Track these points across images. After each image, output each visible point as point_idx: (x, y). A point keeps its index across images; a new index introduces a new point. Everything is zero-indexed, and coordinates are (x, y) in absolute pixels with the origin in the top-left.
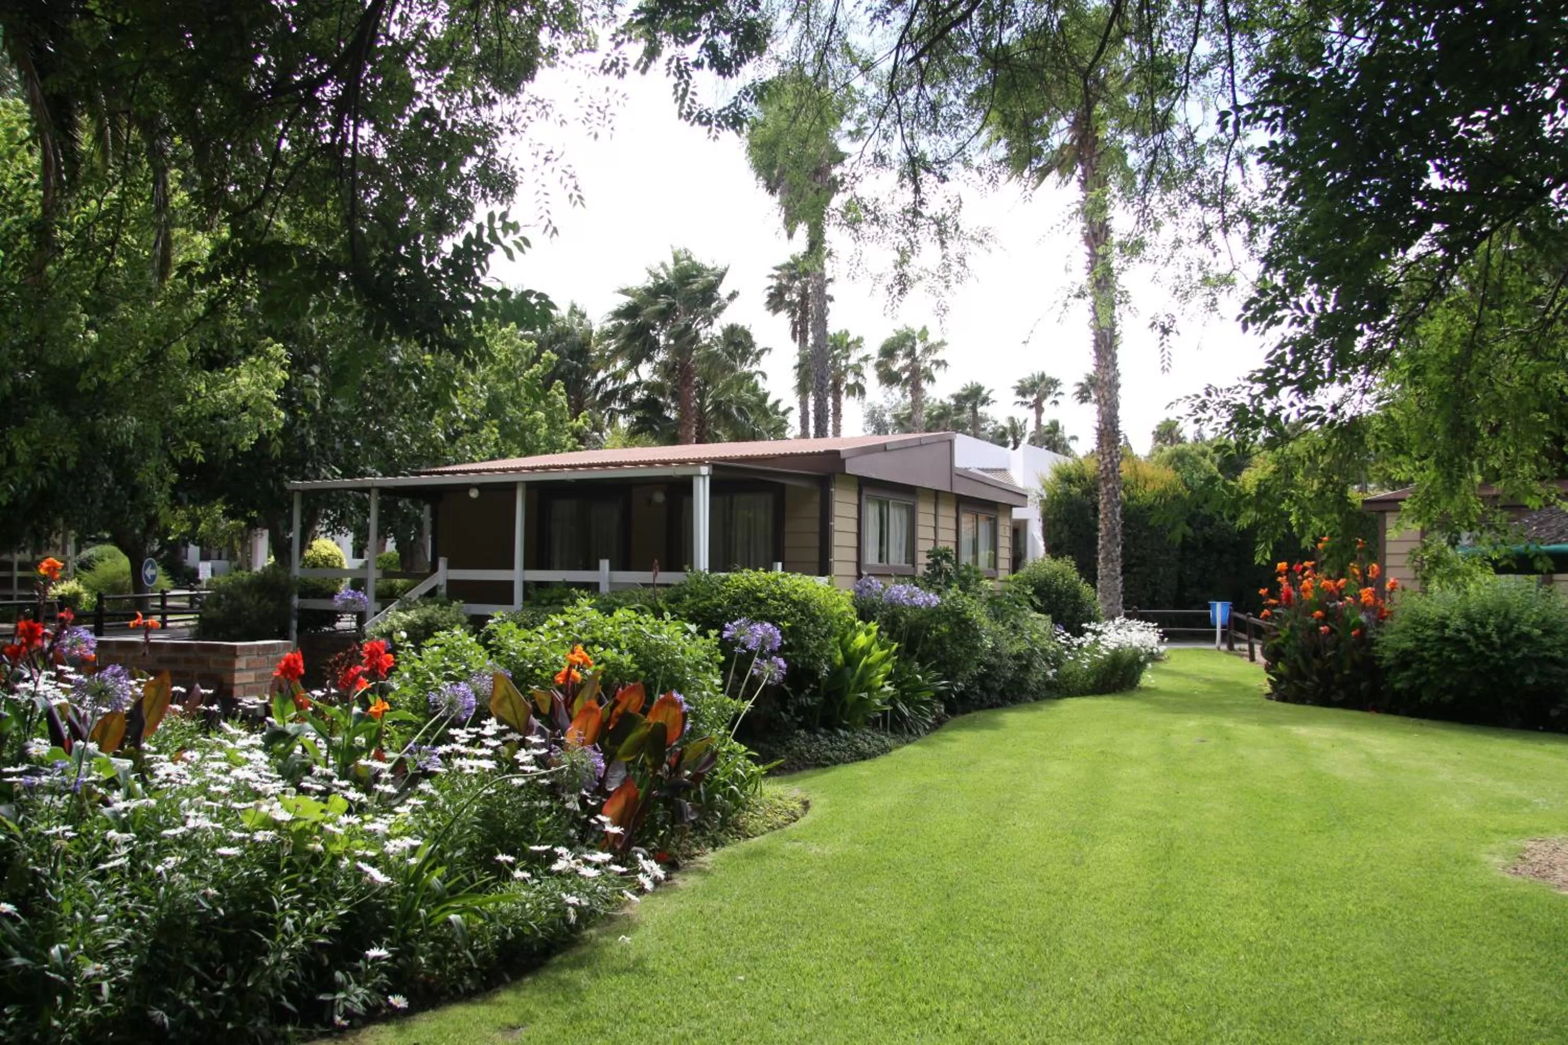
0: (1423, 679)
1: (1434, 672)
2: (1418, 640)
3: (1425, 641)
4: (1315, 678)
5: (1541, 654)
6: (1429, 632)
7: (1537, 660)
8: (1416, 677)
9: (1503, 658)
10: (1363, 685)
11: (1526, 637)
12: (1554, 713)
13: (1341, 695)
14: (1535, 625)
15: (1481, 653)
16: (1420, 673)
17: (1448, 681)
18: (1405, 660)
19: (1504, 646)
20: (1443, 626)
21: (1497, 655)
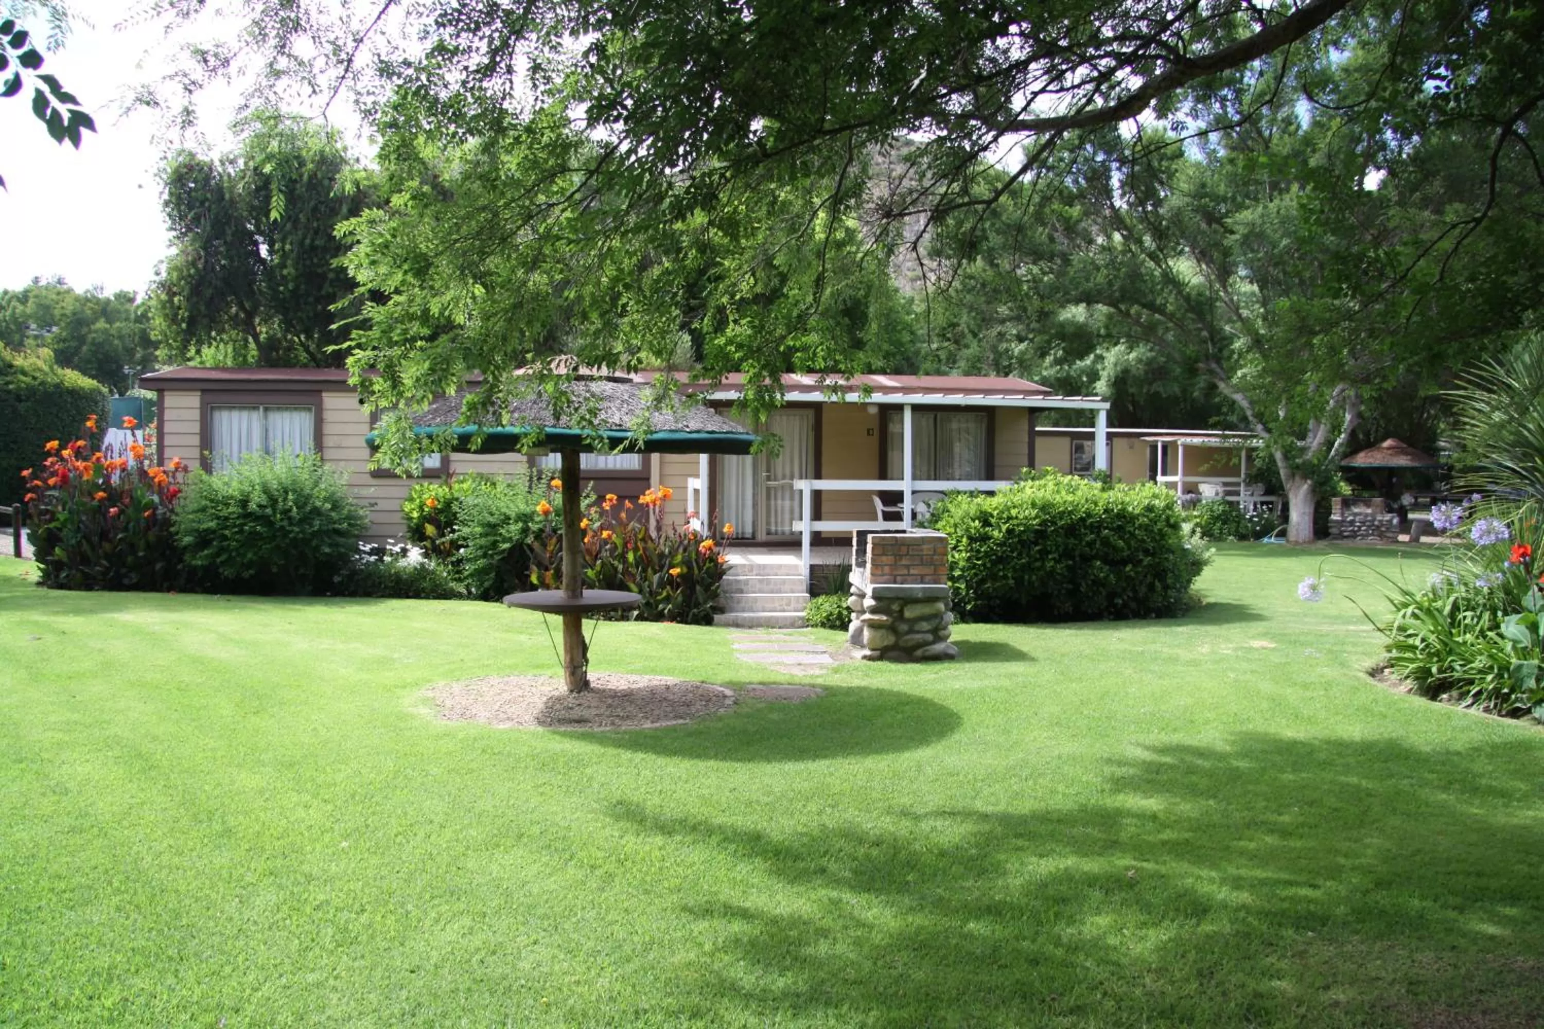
0: (224, 557)
1: (237, 549)
2: (218, 518)
3: (226, 519)
4: (104, 562)
5: (331, 527)
6: (231, 509)
7: (327, 532)
8: (218, 555)
9: (302, 532)
10: (158, 566)
11: (316, 511)
12: (337, 579)
13: (134, 578)
14: (326, 500)
15: (282, 527)
16: (221, 550)
17: (250, 555)
18: (204, 539)
19: (302, 521)
20: (244, 503)
21: (296, 529)
